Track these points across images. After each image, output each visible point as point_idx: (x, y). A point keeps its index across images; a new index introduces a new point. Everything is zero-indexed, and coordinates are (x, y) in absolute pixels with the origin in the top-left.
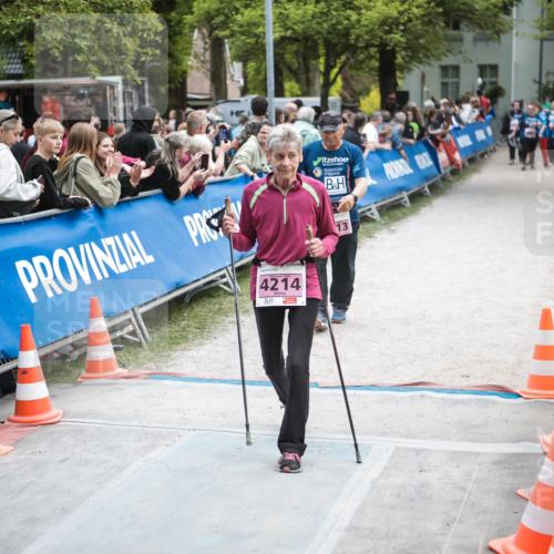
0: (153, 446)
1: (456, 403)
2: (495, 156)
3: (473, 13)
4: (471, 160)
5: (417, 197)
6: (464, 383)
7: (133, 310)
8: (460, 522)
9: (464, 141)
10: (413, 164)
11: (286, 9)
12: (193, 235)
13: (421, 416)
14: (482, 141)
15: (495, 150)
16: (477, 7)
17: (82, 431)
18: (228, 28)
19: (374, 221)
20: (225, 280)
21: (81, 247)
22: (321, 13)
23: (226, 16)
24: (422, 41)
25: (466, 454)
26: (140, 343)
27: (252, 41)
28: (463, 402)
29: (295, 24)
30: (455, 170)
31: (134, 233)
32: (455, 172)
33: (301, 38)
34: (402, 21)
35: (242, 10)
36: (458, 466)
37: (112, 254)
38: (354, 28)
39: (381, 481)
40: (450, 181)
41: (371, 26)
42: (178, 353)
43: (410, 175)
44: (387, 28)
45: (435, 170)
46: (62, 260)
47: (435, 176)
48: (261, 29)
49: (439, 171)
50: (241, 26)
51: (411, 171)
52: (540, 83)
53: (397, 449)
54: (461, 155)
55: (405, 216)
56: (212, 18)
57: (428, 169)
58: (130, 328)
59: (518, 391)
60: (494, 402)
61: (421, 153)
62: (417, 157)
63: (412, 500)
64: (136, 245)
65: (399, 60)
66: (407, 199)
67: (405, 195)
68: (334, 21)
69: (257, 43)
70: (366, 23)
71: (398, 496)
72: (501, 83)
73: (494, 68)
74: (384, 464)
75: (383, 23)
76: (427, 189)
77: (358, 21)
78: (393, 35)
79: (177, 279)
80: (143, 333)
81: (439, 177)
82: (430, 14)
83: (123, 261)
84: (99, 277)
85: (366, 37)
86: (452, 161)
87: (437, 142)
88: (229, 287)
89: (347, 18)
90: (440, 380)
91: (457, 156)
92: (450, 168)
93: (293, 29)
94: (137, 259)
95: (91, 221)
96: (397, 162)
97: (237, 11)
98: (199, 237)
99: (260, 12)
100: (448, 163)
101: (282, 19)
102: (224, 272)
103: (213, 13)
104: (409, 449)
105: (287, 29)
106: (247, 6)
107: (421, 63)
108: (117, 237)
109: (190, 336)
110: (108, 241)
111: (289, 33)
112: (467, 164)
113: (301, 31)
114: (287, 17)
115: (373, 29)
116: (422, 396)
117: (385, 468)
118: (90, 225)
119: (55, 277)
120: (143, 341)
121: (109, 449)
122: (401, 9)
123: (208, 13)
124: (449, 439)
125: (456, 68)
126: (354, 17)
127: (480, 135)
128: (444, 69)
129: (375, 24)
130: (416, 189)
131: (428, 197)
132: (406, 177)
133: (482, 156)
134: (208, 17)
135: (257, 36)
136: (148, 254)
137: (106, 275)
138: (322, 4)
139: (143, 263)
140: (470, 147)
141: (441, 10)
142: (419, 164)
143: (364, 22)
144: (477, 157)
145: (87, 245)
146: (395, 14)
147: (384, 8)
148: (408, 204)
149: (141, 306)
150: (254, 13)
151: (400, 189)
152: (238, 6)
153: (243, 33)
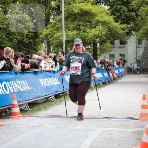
0: (31, 130)
1: (119, 121)
2: (125, 76)
3: (119, 34)
4: (118, 77)
5: (104, 83)
6: (121, 117)
7: (25, 101)
8: (123, 144)
9: (116, 72)
10: (103, 75)
11: (68, 33)
12: (42, 84)
13: (109, 124)
14: (121, 72)
15: (124, 75)
16: (120, 32)
17: (9, 127)
18: (52, 38)
19: (93, 88)
20: (51, 98)
21: (11, 82)
22: (77, 34)
23: (52, 35)
24: (104, 48)
25: (123, 131)
26: (27, 111)
27: (59, 41)
28: (121, 121)
29: (70, 37)
30: (114, 78)
31: (25, 81)
32: (114, 79)
33: (72, 40)
34: (99, 36)
35: (56, 33)
36: (121, 134)
37: (19, 85)
38: (86, 37)
39: (99, 136)
40: (113, 81)
41: (91, 37)
42: (38, 112)
43: (102, 77)
44: (95, 37)
45: (109, 77)
46: (5, 85)
47: (109, 79)
48: (61, 38)
49: (110, 78)
50: (56, 38)
51: (103, 76)
52: (136, 59)
53: (103, 130)
54: (116, 75)
55: (101, 87)
56: (48, 36)
57: (107, 77)
58: (24, 106)
59: (137, 119)
60: (130, 121)
61: (105, 72)
62: (104, 73)
63: (108, 140)
64: (26, 84)
65: (98, 53)
66: (101, 83)
67: (101, 82)
68: (81, 36)
69: (60, 42)
70: (90, 36)
71: (104, 139)
72: (126, 59)
73: (124, 55)
74: (99, 133)
75: (94, 36)
76: (107, 82)
77: (88, 36)
78: (97, 39)
79: (38, 95)
80: (28, 108)
81: (110, 79)
82: (107, 34)
83: (22, 88)
84: (16, 91)
85: (90, 40)
86: (114, 76)
87: (109, 70)
88: (53, 99)
89: (85, 35)
90: (114, 117)
91: (115, 75)
92: (113, 78)
93: (70, 38)
94: (26, 88)
95: (13, 75)
96: (98, 73)
97: (55, 33)
98: (43, 85)
99: (61, 33)
100: (112, 76)
101: (67, 36)
102: (51, 95)
103: (48, 34)
104: (106, 130)
105: (68, 38)
106: (57, 32)
107: (104, 53)
108: (21, 81)
109: (42, 109)
110: (18, 82)
111: (69, 39)
112: (117, 78)
113: (72, 38)
114: (68, 35)
115: (92, 38)
116: (109, 120)
117: (100, 134)
118: (14, 76)
119: (3, 89)
120: (28, 110)
121: (17, 131)
122: (99, 32)
123: (47, 34)
124: (118, 128)
125: (114, 55)
126: (87, 35)
127: (121, 70)
128: (110, 55)
129: (92, 36)
130: (104, 81)
131: (107, 84)
132: (101, 78)
133: (121, 76)
134: (47, 35)
135: (60, 40)
136: (30, 87)
137: (18, 91)
138: (78, 31)
139: (28, 89)
140: (118, 73)
141: (110, 33)
142: (104, 75)
143: (89, 36)
144: (120, 76)
145: (12, 82)
146: (98, 34)
147: (95, 32)
148: (102, 85)
149: (28, 100)
150: (59, 34)
151: (100, 81)
152: (55, 32)
153: (56, 39)
